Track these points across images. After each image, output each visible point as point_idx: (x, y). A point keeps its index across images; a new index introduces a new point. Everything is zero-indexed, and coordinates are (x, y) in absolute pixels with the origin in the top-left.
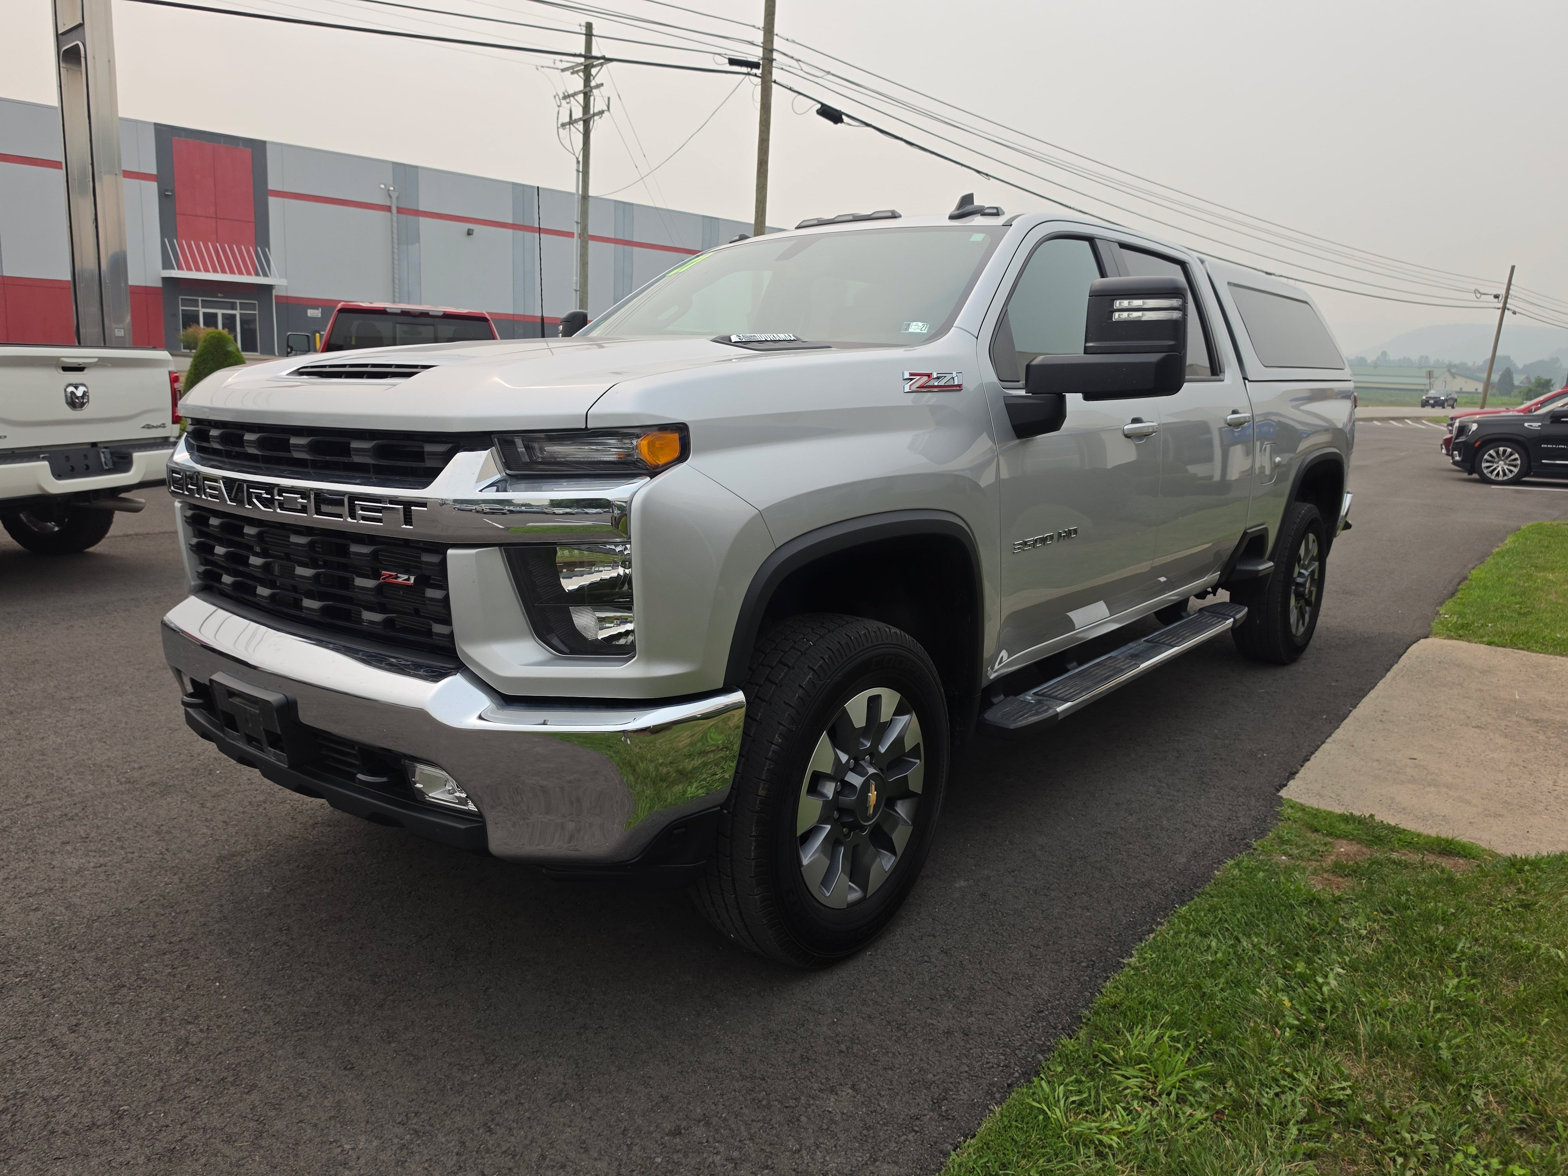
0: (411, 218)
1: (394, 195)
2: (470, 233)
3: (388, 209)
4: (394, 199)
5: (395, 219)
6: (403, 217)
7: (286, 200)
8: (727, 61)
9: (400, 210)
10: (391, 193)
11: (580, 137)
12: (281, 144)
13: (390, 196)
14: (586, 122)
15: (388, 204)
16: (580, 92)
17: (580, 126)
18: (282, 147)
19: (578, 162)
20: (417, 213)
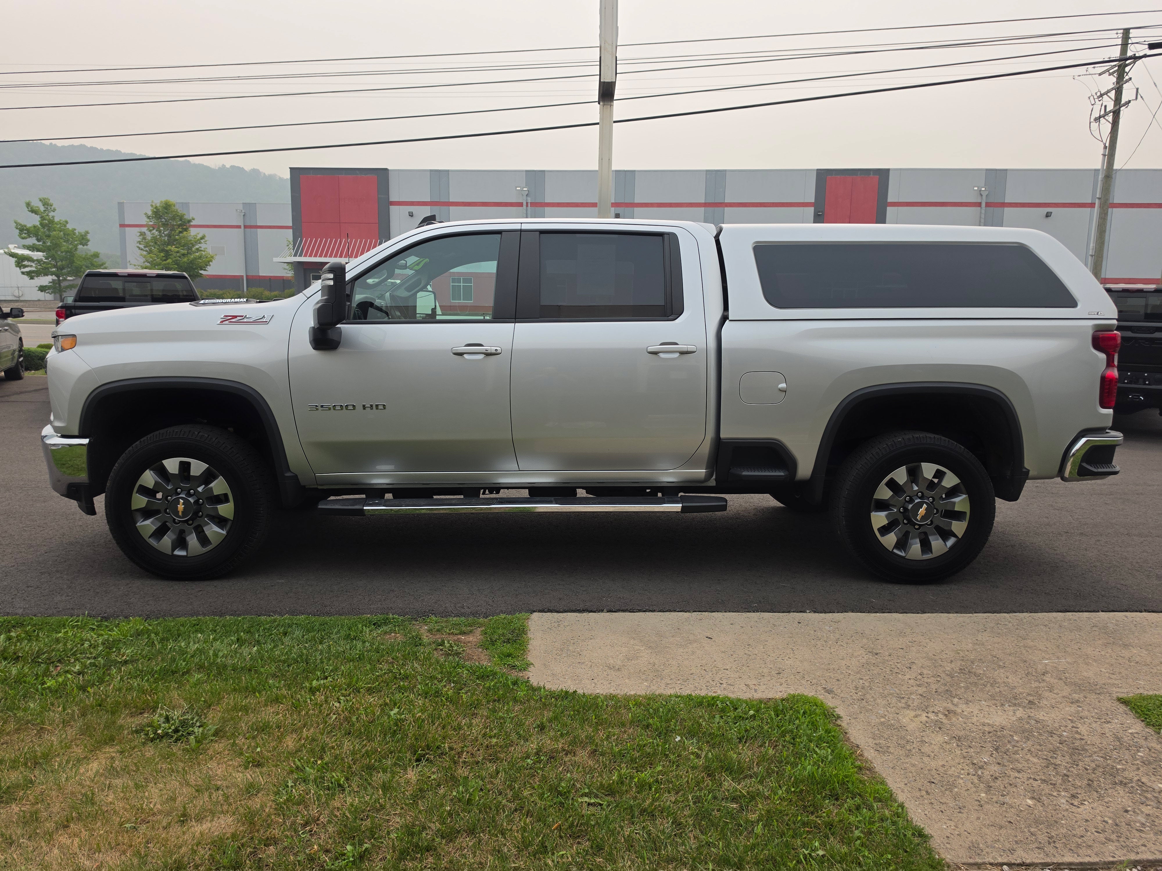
0: (997, 209)
1: (985, 194)
2: (1048, 215)
3: (979, 205)
4: (984, 197)
5: (983, 212)
6: (991, 209)
7: (900, 208)
8: (1147, 46)
9: (988, 205)
10: (982, 192)
11: (1109, 126)
12: (901, 169)
13: (981, 195)
14: (1116, 114)
15: (979, 201)
16: (1112, 89)
17: (1110, 118)
18: (900, 171)
19: (1105, 147)
20: (1003, 205)
